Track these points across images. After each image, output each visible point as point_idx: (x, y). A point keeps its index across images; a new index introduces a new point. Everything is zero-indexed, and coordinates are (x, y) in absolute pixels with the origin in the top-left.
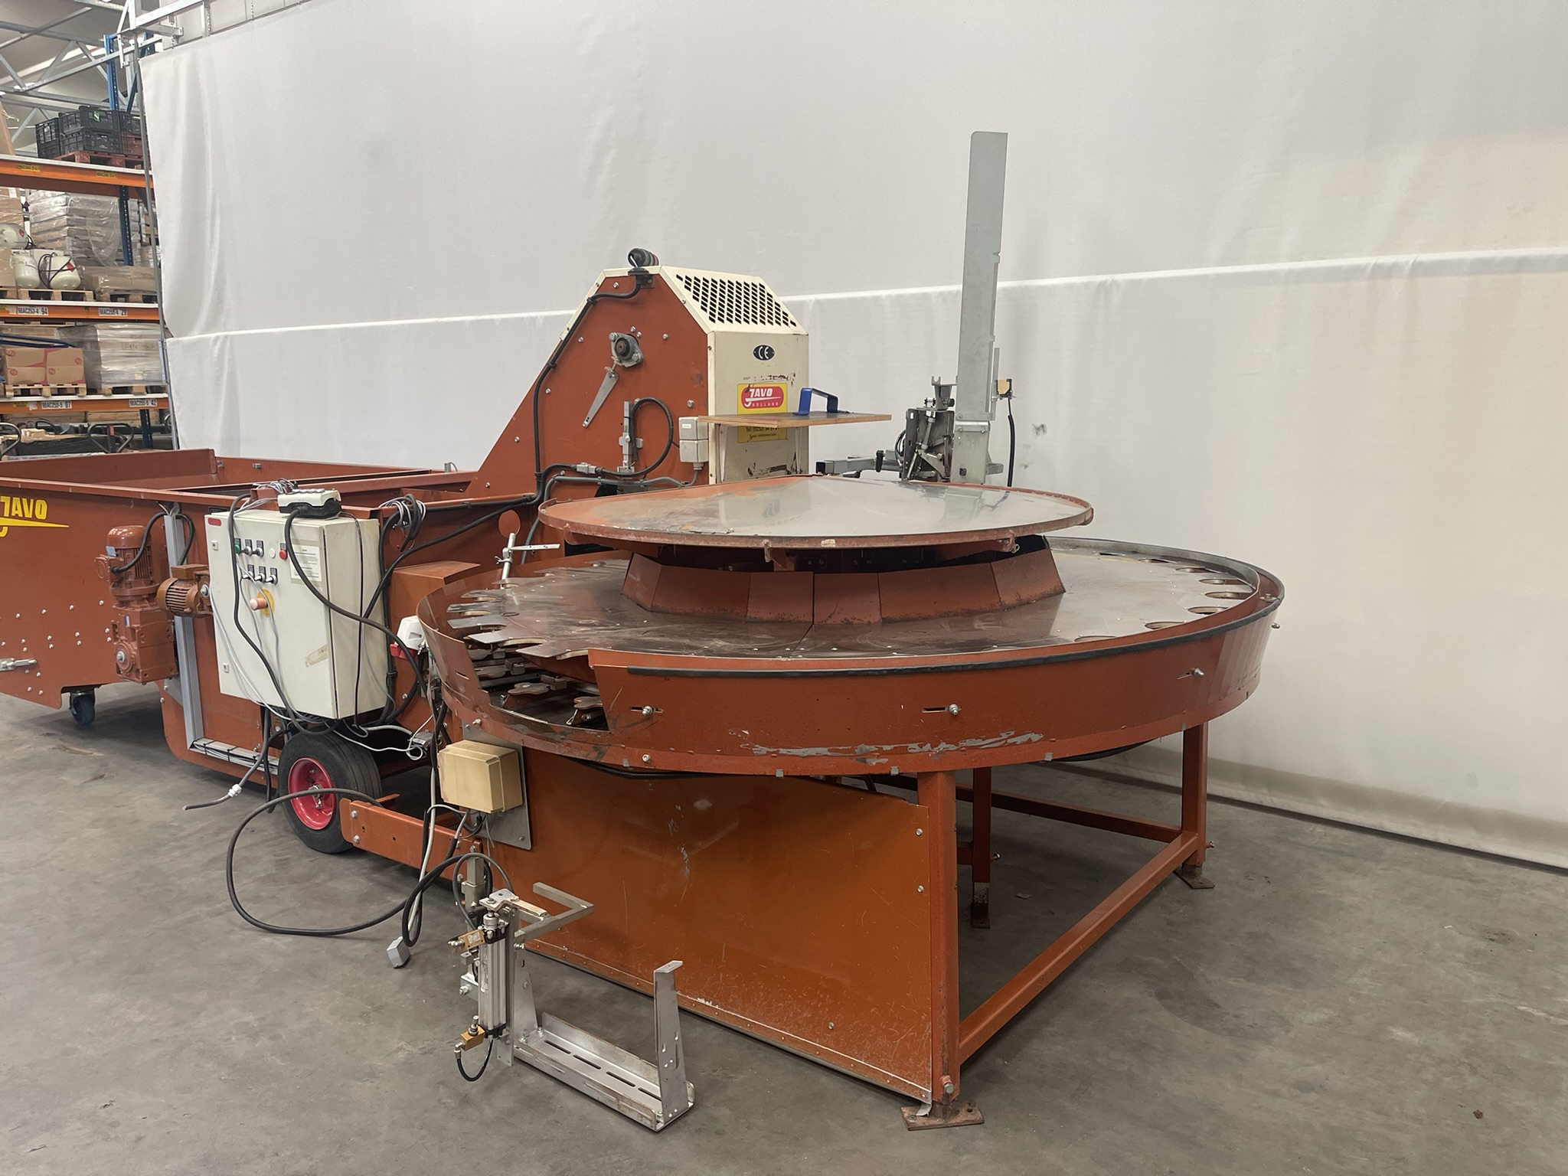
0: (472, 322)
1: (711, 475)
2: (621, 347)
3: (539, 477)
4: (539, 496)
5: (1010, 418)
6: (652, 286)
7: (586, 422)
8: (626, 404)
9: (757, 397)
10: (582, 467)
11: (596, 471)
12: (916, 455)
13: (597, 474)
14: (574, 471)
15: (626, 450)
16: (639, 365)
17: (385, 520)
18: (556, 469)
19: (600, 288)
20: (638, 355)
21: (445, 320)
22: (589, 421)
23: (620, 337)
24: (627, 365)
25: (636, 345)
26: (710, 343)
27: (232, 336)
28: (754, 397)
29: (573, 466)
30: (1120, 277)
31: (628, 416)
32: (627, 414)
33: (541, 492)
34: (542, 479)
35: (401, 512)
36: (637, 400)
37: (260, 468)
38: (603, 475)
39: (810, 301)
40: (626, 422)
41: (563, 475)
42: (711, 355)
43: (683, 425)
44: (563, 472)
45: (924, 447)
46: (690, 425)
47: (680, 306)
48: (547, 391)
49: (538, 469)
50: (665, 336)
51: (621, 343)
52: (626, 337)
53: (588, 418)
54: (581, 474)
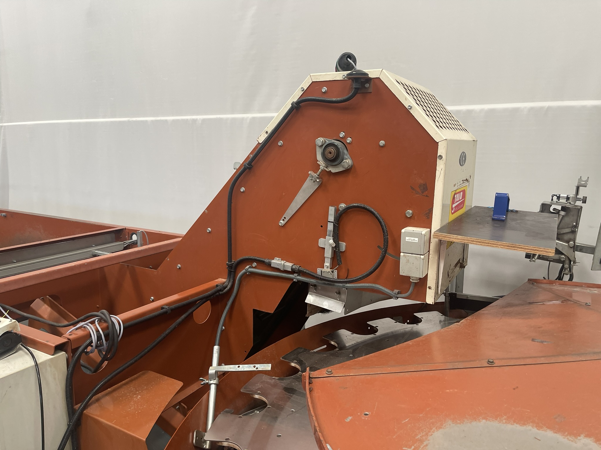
0: (152, 121)
1: (430, 288)
2: (330, 153)
3: (230, 267)
4: (230, 284)
6: (369, 91)
7: (282, 221)
8: (332, 210)
9: (457, 201)
10: (277, 262)
11: (292, 269)
13: (293, 272)
14: (269, 266)
15: (328, 254)
16: (347, 171)
17: (74, 351)
18: (250, 261)
19: (305, 92)
20: (348, 162)
21: (134, 119)
22: (286, 220)
23: (328, 142)
24: (334, 170)
25: (346, 152)
26: (441, 151)
27: (5, 126)
29: (267, 261)
31: (333, 221)
32: (331, 218)
33: (232, 280)
34: (233, 270)
35: (94, 338)
36: (343, 205)
38: (300, 272)
40: (330, 227)
41: (255, 267)
42: (440, 166)
43: (407, 238)
44: (255, 264)
46: (417, 239)
47: (406, 112)
48: (242, 189)
49: (230, 260)
50: (382, 143)
51: (332, 149)
52: (337, 143)
53: (285, 218)
54: (278, 270)
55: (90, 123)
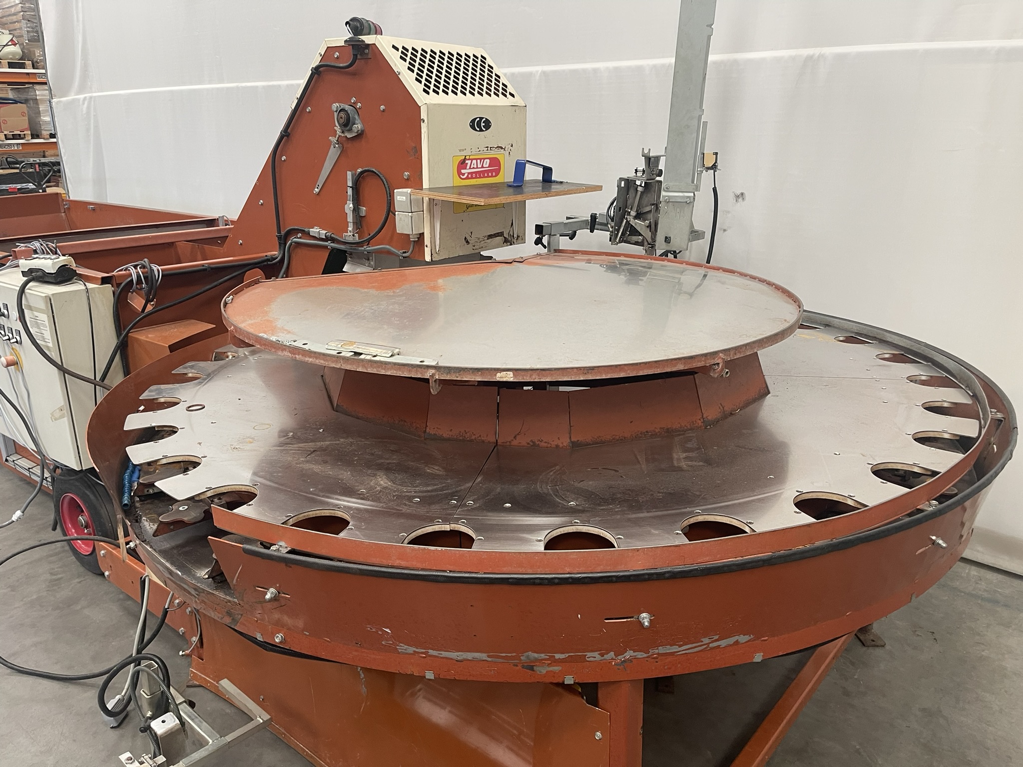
1: (427, 245)
2: (341, 118)
3: (279, 238)
4: (280, 256)
5: (715, 190)
6: (369, 57)
7: (316, 189)
8: (349, 174)
9: (474, 168)
10: (315, 231)
11: (325, 236)
12: (625, 220)
13: (327, 239)
14: (307, 234)
15: (350, 218)
16: (360, 135)
18: (293, 232)
19: (323, 58)
20: (358, 126)
21: (244, 84)
22: (320, 188)
23: (342, 107)
24: (349, 136)
25: (356, 117)
26: (424, 115)
27: (95, 97)
28: (470, 168)
29: (306, 230)
30: (828, 51)
31: (351, 185)
32: (350, 183)
33: (282, 252)
34: (283, 240)
35: (135, 277)
36: (359, 170)
37: (94, 210)
38: (333, 240)
39: (537, 72)
40: (350, 191)
41: (300, 238)
42: (424, 127)
43: (398, 197)
44: (299, 235)
45: (633, 213)
46: (404, 198)
47: (395, 77)
48: (284, 158)
49: (279, 231)
50: (382, 107)
51: (342, 114)
52: (347, 107)
53: (318, 185)
54: (314, 238)
55: (194, 90)
